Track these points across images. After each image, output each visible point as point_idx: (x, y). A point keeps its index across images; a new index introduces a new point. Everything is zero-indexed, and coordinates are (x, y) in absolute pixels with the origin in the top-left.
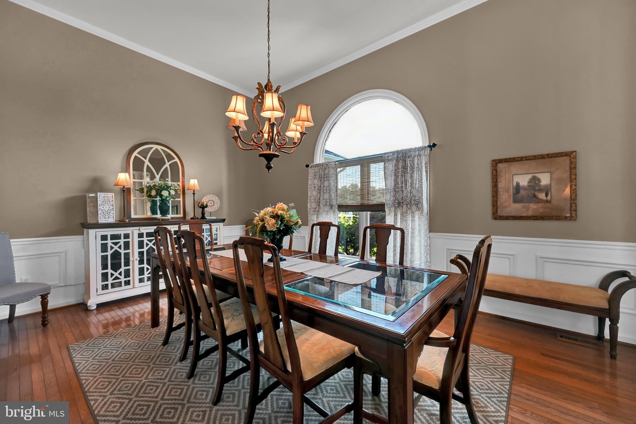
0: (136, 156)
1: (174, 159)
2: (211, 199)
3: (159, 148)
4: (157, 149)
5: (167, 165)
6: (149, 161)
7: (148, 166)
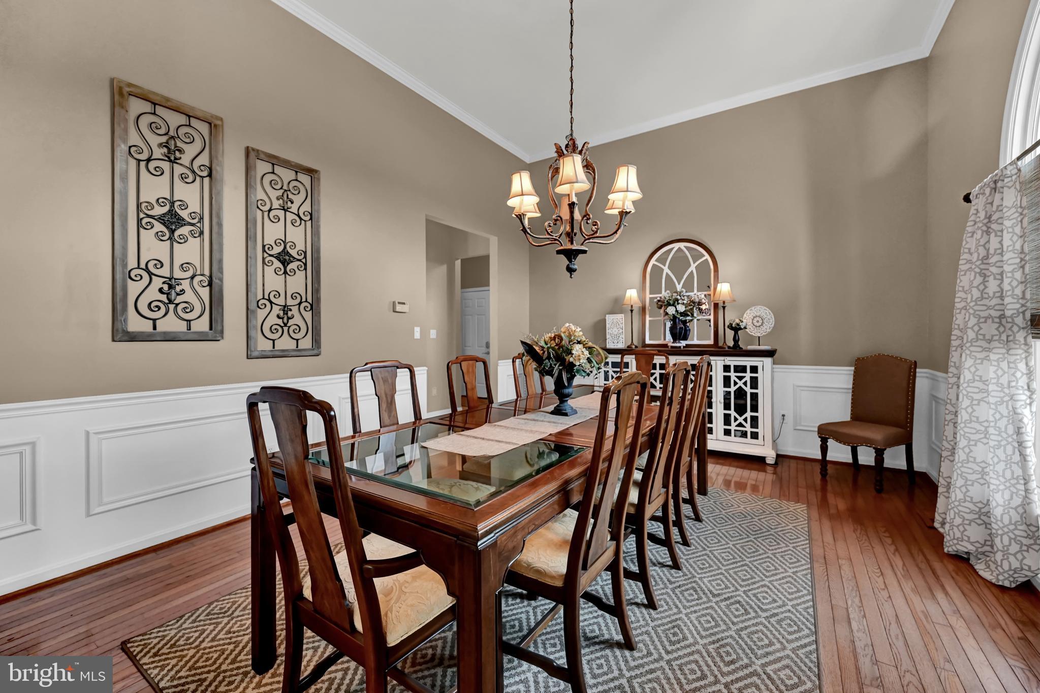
0: (654, 265)
1: (704, 256)
2: (758, 314)
3: (682, 245)
4: (680, 249)
5: (693, 268)
6: (669, 268)
7: (667, 274)
